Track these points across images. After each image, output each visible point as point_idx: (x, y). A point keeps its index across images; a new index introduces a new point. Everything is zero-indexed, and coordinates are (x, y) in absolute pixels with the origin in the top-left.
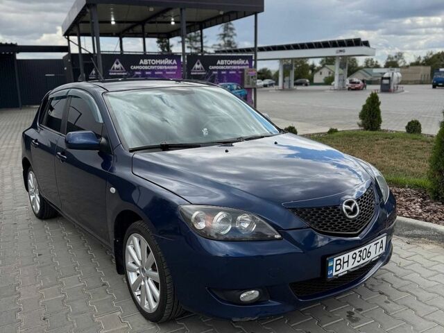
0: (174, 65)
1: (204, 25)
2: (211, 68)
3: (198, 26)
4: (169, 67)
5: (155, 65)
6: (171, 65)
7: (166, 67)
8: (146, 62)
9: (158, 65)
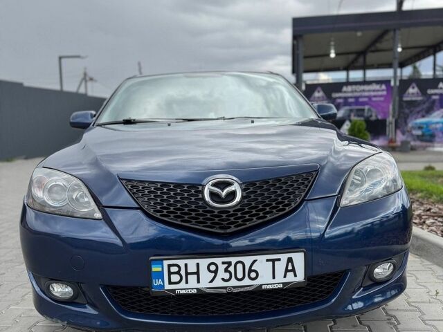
0: (383, 90)
1: (438, 49)
2: (430, 92)
3: (431, 51)
4: (375, 93)
5: (360, 91)
6: (378, 91)
7: (372, 94)
8: (350, 88)
9: (364, 91)
